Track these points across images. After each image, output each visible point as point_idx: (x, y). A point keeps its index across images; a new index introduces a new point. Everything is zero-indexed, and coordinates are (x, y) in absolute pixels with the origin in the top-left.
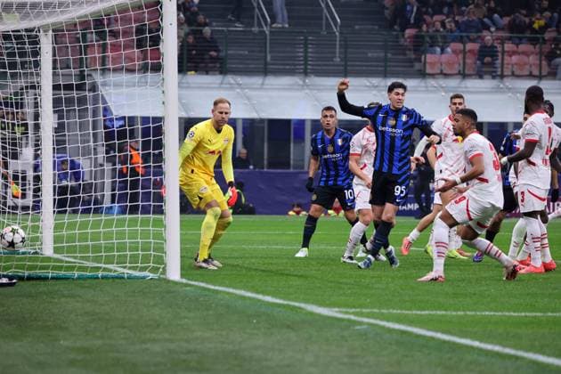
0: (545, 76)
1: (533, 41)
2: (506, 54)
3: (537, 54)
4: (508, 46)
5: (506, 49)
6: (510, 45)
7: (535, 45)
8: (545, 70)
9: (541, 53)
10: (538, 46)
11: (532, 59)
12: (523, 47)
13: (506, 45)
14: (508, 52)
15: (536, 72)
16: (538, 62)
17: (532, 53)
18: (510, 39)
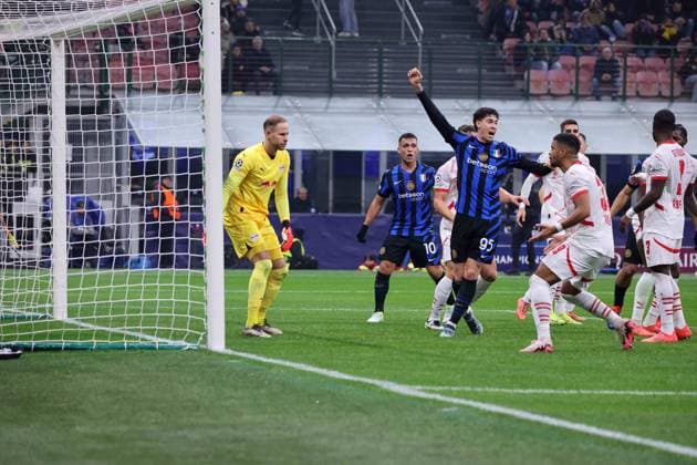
0: (677, 97)
1: (663, 54)
2: (629, 70)
3: (667, 70)
4: (632, 60)
5: (629, 64)
6: (635, 59)
7: (664, 58)
8: (678, 90)
9: (673, 68)
10: (669, 60)
11: (662, 76)
12: (649, 61)
13: (629, 59)
14: (631, 67)
15: (666, 92)
16: (669, 80)
17: (662, 68)
18: (634, 51)
